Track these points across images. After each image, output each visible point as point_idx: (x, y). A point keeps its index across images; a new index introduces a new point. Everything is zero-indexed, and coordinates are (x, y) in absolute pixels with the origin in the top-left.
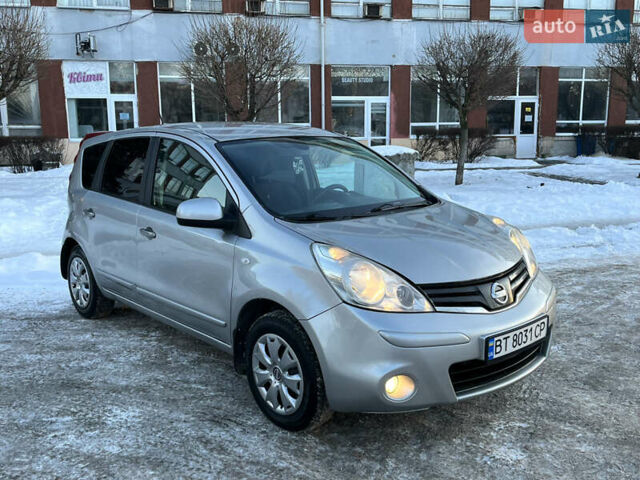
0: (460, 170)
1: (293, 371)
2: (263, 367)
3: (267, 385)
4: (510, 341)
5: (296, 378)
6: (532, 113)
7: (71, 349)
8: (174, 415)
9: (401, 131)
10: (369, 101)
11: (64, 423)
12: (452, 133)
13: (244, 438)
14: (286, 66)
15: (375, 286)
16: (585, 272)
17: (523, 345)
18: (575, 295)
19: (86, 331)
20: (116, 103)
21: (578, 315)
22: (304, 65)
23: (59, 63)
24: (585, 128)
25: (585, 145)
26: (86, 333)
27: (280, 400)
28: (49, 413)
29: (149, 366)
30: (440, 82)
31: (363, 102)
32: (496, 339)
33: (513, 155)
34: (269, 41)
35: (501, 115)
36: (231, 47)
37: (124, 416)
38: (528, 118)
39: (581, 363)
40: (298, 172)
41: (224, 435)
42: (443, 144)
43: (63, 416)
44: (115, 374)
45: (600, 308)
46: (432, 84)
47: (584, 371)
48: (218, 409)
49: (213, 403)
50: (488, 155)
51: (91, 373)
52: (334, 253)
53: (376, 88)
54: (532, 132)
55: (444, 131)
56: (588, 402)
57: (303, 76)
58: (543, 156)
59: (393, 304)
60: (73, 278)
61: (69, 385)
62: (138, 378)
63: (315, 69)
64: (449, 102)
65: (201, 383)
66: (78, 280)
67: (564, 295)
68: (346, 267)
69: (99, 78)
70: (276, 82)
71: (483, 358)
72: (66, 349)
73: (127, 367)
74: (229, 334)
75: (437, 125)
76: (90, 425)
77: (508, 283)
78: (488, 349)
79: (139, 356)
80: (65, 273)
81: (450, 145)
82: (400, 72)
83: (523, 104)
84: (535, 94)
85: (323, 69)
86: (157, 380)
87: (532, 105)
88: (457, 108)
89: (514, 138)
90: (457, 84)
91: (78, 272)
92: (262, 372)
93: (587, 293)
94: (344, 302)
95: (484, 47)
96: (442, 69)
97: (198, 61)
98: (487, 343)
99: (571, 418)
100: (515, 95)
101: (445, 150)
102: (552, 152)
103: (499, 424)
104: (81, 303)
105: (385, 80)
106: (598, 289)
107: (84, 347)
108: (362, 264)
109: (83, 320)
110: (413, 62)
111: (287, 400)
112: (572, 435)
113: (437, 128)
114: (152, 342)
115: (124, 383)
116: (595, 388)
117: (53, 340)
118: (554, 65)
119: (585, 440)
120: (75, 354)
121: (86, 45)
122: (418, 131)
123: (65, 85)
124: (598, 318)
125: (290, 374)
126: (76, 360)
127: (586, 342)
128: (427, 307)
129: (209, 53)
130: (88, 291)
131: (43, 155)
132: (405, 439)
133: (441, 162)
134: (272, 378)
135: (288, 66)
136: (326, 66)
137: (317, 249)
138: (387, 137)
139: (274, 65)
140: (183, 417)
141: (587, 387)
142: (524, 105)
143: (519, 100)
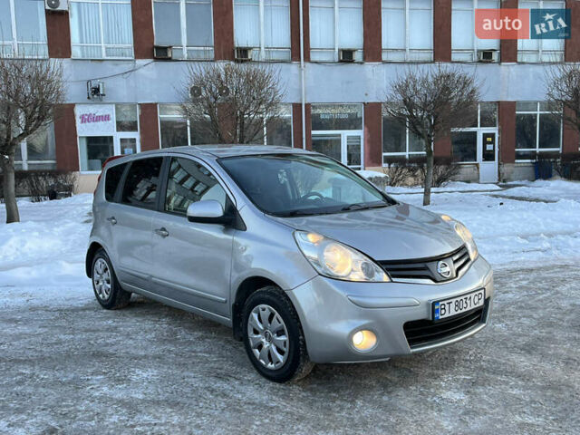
0: (427, 193)
1: (280, 333)
2: (256, 332)
3: (260, 347)
4: (453, 306)
5: (283, 338)
6: (493, 142)
7: (98, 330)
8: (185, 374)
9: (374, 160)
10: (345, 135)
11: (97, 380)
12: (420, 161)
13: (242, 388)
14: (271, 104)
15: (344, 262)
16: (532, 270)
17: (464, 310)
18: (521, 288)
19: (109, 318)
20: (121, 140)
21: (522, 302)
22: (286, 104)
23: (73, 106)
24: (542, 155)
25: (542, 170)
26: (109, 319)
27: (270, 358)
28: (86, 373)
29: (163, 341)
30: (408, 116)
31: (340, 135)
32: (441, 303)
33: (477, 180)
34: (256, 84)
35: (466, 146)
36: (223, 90)
37: (145, 375)
38: (489, 147)
39: (520, 335)
40: (282, 182)
41: (226, 386)
42: (414, 170)
43: (97, 375)
44: (135, 348)
45: (541, 297)
46: (401, 118)
47: (521, 341)
48: (220, 369)
49: (216, 365)
50: (453, 180)
51: (115, 347)
52: (311, 238)
53: (351, 123)
54: (494, 160)
55: (412, 159)
56: (523, 362)
57: (286, 113)
58: (504, 181)
59: (358, 275)
60: (96, 276)
61: (98, 355)
62: (155, 350)
63: (297, 108)
64: (417, 134)
65: (206, 352)
66: (101, 277)
67: (511, 287)
68: (321, 249)
69: (107, 118)
70: (262, 118)
71: (431, 319)
72: (94, 331)
73: (144, 343)
74: (228, 309)
75: (407, 154)
76: (119, 381)
77: (452, 262)
78: (434, 311)
79: (153, 335)
80: (90, 272)
81: (419, 172)
82: (372, 109)
83: (484, 134)
84: (495, 126)
85: (303, 107)
86: (169, 351)
87: (492, 135)
88: (423, 138)
89: (477, 165)
90: (422, 116)
91: (100, 272)
92: (255, 336)
93: (532, 286)
94: (320, 274)
95: (445, 85)
96: (408, 104)
97: (195, 101)
98: (434, 305)
99: (507, 372)
100: (477, 126)
101: (414, 176)
102: (512, 177)
103: (448, 377)
104: (104, 297)
105: (359, 116)
106: (541, 283)
107: (108, 329)
108: (333, 246)
109: (105, 311)
110: (384, 99)
111: (276, 357)
112: (507, 383)
113: (407, 157)
114: (163, 325)
115: (143, 353)
116: (529, 352)
117: (82, 324)
118: (510, 99)
119: (516, 386)
120: (101, 334)
121: (96, 91)
122: (389, 160)
123: (77, 125)
124: (539, 304)
125: (278, 336)
126: (102, 339)
127: (526, 321)
128: (385, 278)
129: (204, 94)
130: (109, 286)
131: (58, 187)
132: (371, 388)
133: (412, 186)
134: (264, 340)
135: (272, 105)
136: (306, 105)
137: (298, 235)
138: (362, 166)
139: (260, 104)
140: (193, 375)
141: (523, 352)
142: (485, 136)
143: (481, 131)
